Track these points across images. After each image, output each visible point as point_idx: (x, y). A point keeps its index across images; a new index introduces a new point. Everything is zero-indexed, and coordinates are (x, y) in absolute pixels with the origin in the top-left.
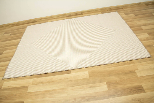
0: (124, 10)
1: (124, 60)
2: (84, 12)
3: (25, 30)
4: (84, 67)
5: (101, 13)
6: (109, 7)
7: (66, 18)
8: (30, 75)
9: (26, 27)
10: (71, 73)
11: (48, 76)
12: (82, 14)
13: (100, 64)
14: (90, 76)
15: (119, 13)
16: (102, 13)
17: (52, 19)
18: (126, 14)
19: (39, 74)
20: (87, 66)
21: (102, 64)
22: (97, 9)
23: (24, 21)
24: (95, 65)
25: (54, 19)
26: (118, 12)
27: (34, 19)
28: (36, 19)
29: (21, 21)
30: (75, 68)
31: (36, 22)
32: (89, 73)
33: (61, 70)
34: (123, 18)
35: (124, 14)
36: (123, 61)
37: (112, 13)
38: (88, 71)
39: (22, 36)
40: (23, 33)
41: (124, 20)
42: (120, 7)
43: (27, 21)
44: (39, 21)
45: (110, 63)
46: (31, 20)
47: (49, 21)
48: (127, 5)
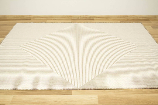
0: (151, 23)
1: (151, 87)
2: (96, 17)
3: (12, 28)
4: (92, 89)
5: (119, 21)
6: (131, 16)
7: (71, 21)
8: (10, 88)
9: (14, 25)
10: (72, 94)
11: (37, 94)
12: (93, 20)
13: (116, 87)
14: (100, 103)
15: (144, 25)
16: (121, 22)
17: (51, 20)
18: (153, 27)
19: (25, 89)
20: (96, 88)
21: (118, 88)
22: (115, 16)
23: (13, 16)
24: (107, 88)
25: (55, 20)
26: (142, 23)
27: (27, 16)
28: (30, 16)
29: (9, 16)
30: (78, 88)
31: (30, 20)
32: (98, 98)
33: (57, 89)
34: (149, 31)
35: (150, 26)
36: (148, 87)
37: (134, 23)
38: (97, 95)
39: (7, 34)
40: (9, 31)
41: (151, 34)
42: (145, 18)
43: (16, 16)
44: (33, 20)
45: (129, 88)
46: (23, 16)
47: (47, 21)
48: (155, 16)
